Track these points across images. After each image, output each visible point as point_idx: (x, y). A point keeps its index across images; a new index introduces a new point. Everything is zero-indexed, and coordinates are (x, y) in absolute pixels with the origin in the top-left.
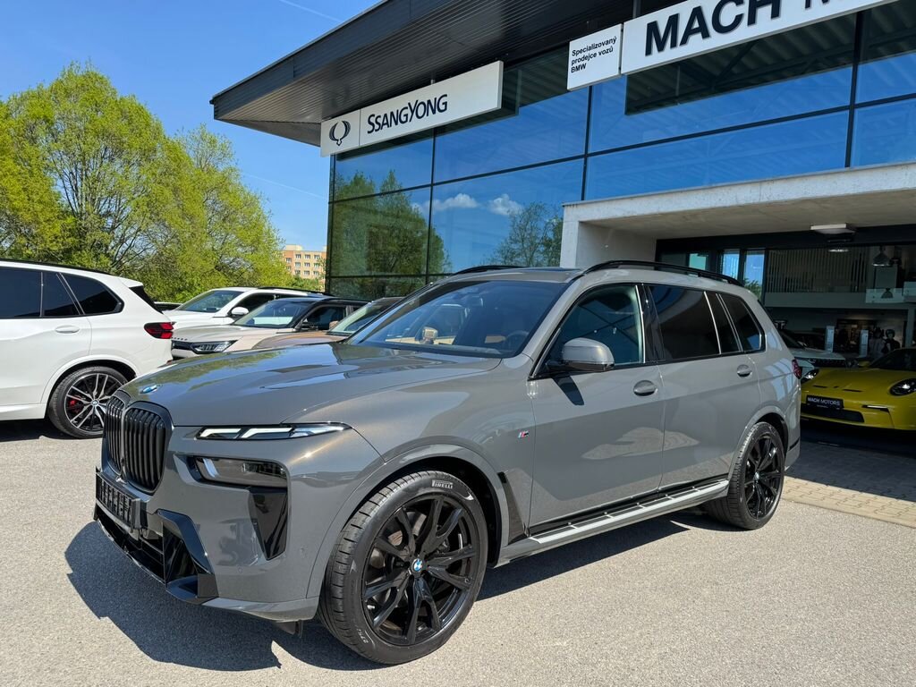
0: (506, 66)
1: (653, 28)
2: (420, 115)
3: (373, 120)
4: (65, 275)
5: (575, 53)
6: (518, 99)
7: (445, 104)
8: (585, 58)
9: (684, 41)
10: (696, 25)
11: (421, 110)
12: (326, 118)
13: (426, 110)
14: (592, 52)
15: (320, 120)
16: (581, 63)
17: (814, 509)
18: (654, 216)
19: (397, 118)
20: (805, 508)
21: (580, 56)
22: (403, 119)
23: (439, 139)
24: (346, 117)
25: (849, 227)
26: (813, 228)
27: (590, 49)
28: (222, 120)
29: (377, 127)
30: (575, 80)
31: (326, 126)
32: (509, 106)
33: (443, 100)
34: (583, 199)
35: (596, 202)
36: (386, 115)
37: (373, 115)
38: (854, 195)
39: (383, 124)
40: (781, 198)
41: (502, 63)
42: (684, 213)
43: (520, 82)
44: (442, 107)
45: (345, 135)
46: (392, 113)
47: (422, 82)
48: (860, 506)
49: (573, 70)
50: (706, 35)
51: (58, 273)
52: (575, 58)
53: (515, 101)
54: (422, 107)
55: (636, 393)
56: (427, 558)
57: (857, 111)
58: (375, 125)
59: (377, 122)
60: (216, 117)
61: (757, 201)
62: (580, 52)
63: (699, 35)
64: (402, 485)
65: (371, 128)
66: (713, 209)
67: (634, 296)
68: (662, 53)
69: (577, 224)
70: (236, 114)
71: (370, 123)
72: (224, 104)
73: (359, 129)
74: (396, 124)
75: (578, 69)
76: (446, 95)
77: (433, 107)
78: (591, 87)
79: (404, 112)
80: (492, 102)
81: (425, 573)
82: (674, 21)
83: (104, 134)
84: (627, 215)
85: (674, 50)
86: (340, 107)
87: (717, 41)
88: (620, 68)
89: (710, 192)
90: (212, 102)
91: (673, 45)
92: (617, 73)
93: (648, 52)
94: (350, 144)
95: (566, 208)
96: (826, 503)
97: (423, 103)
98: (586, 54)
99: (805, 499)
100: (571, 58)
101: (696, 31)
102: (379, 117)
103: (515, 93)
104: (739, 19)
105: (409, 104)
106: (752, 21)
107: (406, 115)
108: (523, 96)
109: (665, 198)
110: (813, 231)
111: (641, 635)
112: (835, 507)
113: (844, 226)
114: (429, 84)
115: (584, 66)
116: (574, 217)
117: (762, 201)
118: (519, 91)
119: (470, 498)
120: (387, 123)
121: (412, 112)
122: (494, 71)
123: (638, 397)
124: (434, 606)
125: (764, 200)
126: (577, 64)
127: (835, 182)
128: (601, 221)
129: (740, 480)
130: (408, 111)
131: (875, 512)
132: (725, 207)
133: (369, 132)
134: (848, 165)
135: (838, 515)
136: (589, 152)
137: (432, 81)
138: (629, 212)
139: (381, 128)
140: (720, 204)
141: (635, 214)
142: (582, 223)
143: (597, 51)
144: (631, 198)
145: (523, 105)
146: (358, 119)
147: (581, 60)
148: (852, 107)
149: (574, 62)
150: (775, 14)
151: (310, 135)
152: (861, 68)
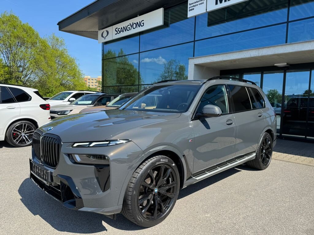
0: (165, 10)
2: (134, 27)
3: (117, 30)
4: (9, 87)
5: (190, 4)
6: (169, 22)
7: (143, 23)
8: (194, 6)
11: (134, 26)
12: (99, 29)
13: (136, 26)
14: (196, 4)
15: (97, 30)
16: (192, 8)
17: (281, 162)
18: (221, 62)
19: (126, 29)
20: (279, 161)
21: (192, 5)
22: (128, 29)
23: (141, 36)
24: (107, 29)
25: (287, 64)
26: (275, 65)
27: (195, 3)
28: (62, 31)
29: (118, 32)
30: (190, 14)
31: (100, 32)
32: (166, 24)
33: (142, 22)
34: (194, 56)
35: (200, 57)
36: (122, 28)
37: (117, 28)
38: (292, 52)
39: (121, 31)
40: (266, 54)
41: (163, 8)
42: (232, 60)
43: (170, 16)
44: (142, 25)
45: (107, 36)
46: (124, 27)
47: (135, 16)
48: (296, 160)
49: (189, 10)
51: (6, 87)
52: (190, 6)
53: (168, 23)
54: (135, 25)
55: (228, 124)
56: (159, 187)
57: (289, 24)
58: (118, 31)
59: (118, 30)
60: (60, 30)
61: (258, 55)
62: (192, 4)
64: (150, 161)
65: (116, 33)
66: (242, 58)
67: (224, 89)
68: (221, 4)
69: (194, 65)
70: (67, 28)
71: (116, 31)
72: (63, 25)
73: (112, 33)
74: (126, 31)
75: (191, 10)
76: (143, 20)
77: (139, 25)
78: (195, 17)
79: (128, 27)
80: (160, 22)
81: (159, 193)
83: (18, 37)
84: (211, 61)
85: (226, 3)
86: (104, 25)
88: (206, 10)
89: (241, 53)
90: (58, 24)
92: (205, 11)
94: (109, 39)
95: (189, 60)
96: (285, 159)
97: (135, 23)
98: (194, 5)
99: (277, 158)
100: (189, 6)
102: (119, 28)
103: (168, 20)
105: (130, 24)
107: (129, 28)
108: (171, 21)
109: (225, 55)
110: (275, 66)
111: (235, 211)
112: (288, 161)
113: (286, 64)
114: (137, 16)
115: (193, 9)
116: (192, 63)
117: (259, 55)
118: (169, 19)
119: (174, 165)
120: (122, 31)
121: (131, 27)
122: (160, 11)
123: (227, 125)
124: (162, 204)
125: (260, 55)
126: (191, 8)
127: (285, 48)
128: (202, 64)
129: (259, 153)
130: (130, 26)
131: (302, 162)
132: (246, 58)
133: (116, 34)
134: (286, 42)
135: (290, 163)
136: (196, 40)
137: (138, 15)
138: (212, 60)
139: (120, 32)
140: (244, 57)
141: (214, 61)
142: (195, 65)
143: (198, 3)
144: (213, 55)
145: (170, 24)
146: (112, 30)
148: (288, 22)
149: (190, 8)
151: (94, 36)
152: (291, 8)
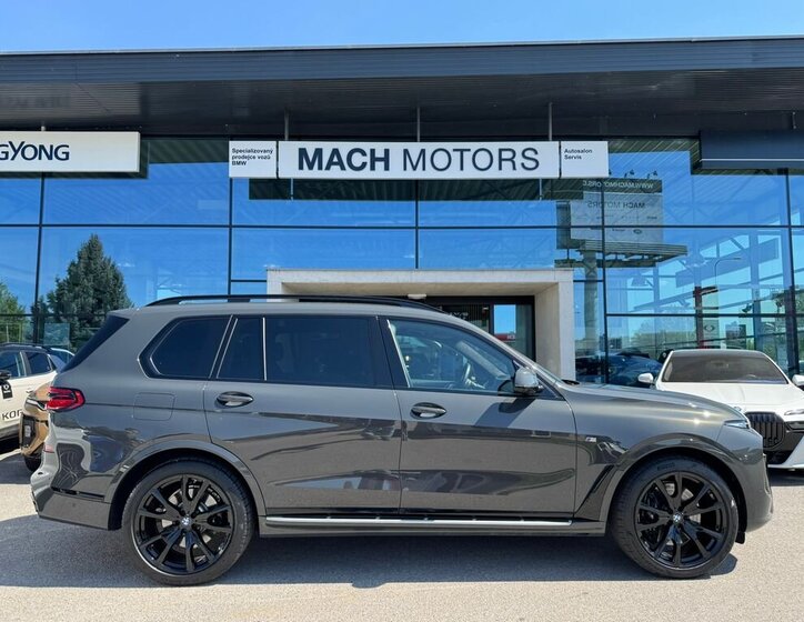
0: (143, 136)
1: (303, 152)
5: (235, 151)
7: (67, 154)
8: (244, 157)
9: (328, 168)
10: (335, 160)
11: (30, 152)
14: (251, 154)
16: (242, 160)
21: (239, 154)
25: (427, 296)
26: (408, 295)
27: (250, 151)
41: (140, 134)
49: (234, 163)
50: (343, 168)
52: (235, 154)
54: (31, 149)
62: (240, 151)
63: (338, 167)
68: (311, 171)
69: (281, 286)
75: (239, 163)
82: (319, 152)
85: (320, 171)
87: (349, 174)
88: (277, 174)
91: (320, 168)
92: (274, 176)
93: (301, 167)
95: (268, 272)
98: (247, 154)
100: (231, 154)
101: (335, 164)
104: (364, 164)
105: (10, 142)
106: (373, 168)
107: (6, 153)
114: (39, 130)
115: (244, 163)
116: (277, 278)
121: (16, 152)
126: (238, 160)
136: (233, 224)
137: (43, 128)
142: (284, 284)
143: (256, 155)
147: (240, 157)
149: (234, 157)
150: (387, 168)
